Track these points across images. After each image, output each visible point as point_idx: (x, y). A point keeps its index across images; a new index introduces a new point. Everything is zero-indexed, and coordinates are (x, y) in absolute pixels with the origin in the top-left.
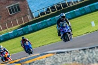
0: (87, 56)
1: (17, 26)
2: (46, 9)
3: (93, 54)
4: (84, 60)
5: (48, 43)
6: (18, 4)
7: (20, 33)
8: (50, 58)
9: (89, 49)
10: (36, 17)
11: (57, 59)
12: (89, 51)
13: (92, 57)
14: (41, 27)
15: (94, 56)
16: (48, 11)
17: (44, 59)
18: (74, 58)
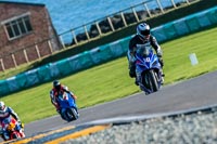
0: (181, 131)
1: (25, 66)
2: (90, 26)
3: (195, 126)
4: (174, 140)
5: (94, 102)
6: (27, 16)
7: (31, 80)
8: (99, 136)
9: (186, 114)
10: (66, 45)
11: (113, 137)
12: (184, 120)
13: (191, 134)
14: (78, 66)
15: (195, 131)
16: (94, 32)
17: (85, 138)
18: (152, 135)
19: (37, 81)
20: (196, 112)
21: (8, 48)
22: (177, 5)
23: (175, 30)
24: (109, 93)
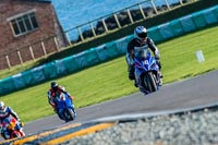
0: (188, 128)
1: (30, 63)
2: (96, 23)
3: (201, 124)
4: (180, 137)
5: (100, 99)
6: (33, 13)
7: (37, 77)
8: (105, 134)
9: (192, 112)
11: (120, 135)
12: (191, 117)
13: (198, 132)
14: (84, 63)
15: (202, 129)
16: (100, 29)
17: (91, 135)
18: (158, 132)
19: (43, 78)
20: (203, 110)
21: (14, 45)
22: (184, 2)
23: (182, 27)
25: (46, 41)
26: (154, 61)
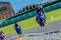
0: (49, 38)
1: (4, 20)
6: (5, 6)
7: (6, 24)
8: (25, 39)
9: (50, 33)
10: (16, 14)
11: (30, 39)
12: (49, 35)
13: (51, 38)
15: (53, 38)
16: (24, 10)
18: (40, 39)
19: (8, 24)
20: (53, 32)
22: (47, 3)
23: (47, 10)
24: (28, 27)
25: (9, 13)
26: (44, 16)
